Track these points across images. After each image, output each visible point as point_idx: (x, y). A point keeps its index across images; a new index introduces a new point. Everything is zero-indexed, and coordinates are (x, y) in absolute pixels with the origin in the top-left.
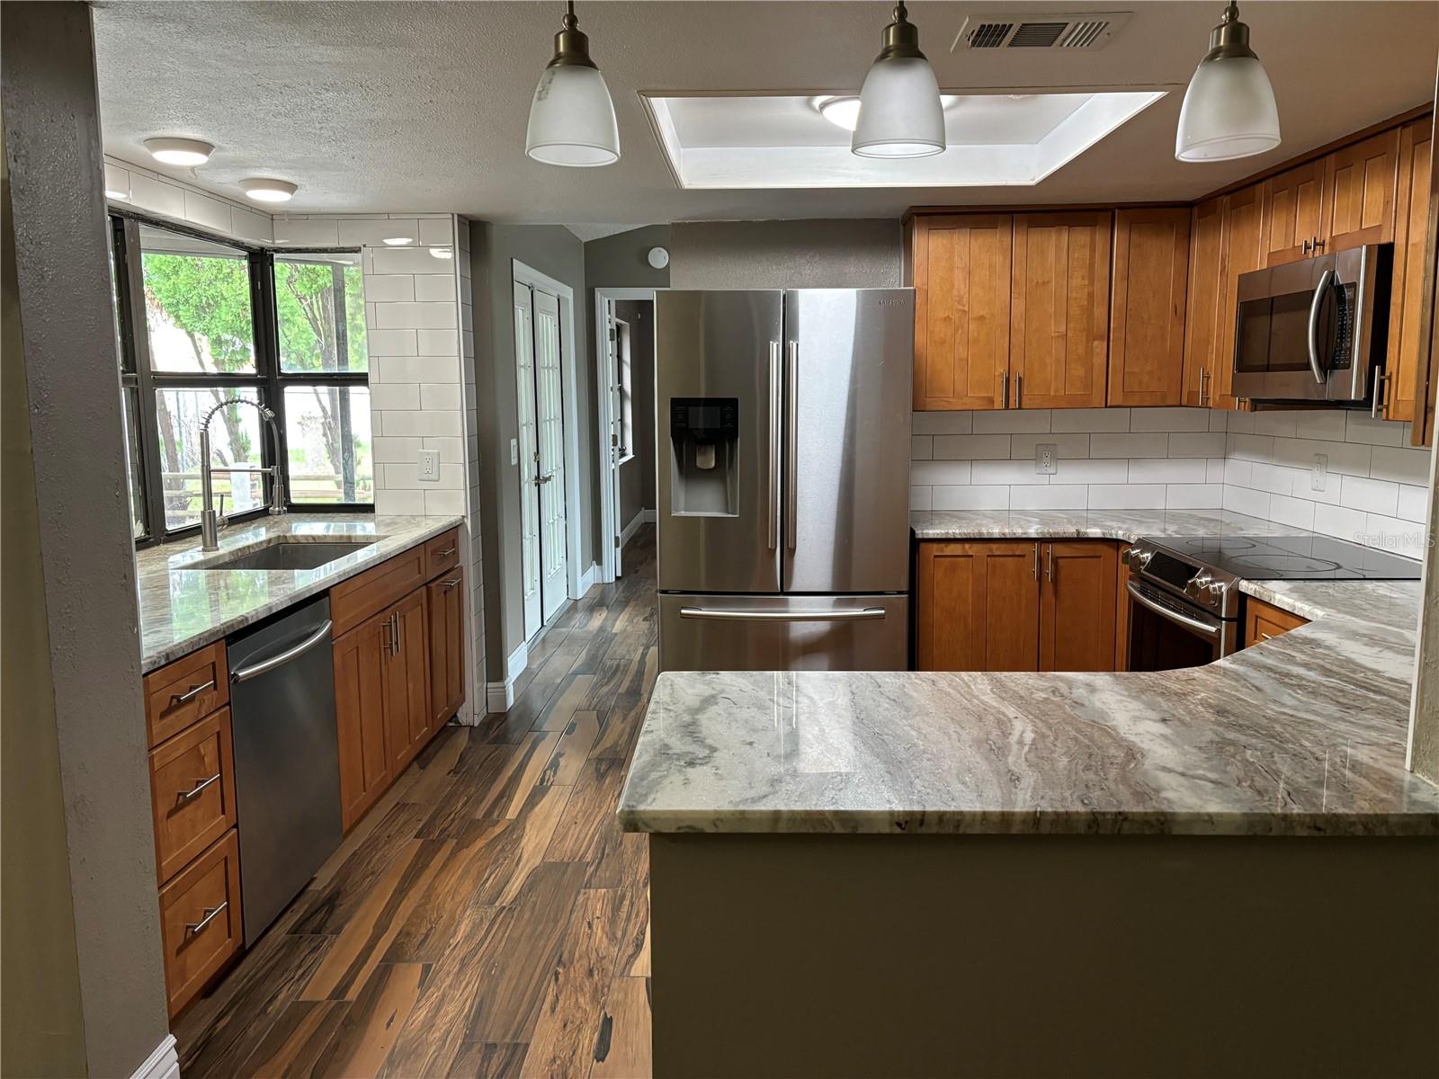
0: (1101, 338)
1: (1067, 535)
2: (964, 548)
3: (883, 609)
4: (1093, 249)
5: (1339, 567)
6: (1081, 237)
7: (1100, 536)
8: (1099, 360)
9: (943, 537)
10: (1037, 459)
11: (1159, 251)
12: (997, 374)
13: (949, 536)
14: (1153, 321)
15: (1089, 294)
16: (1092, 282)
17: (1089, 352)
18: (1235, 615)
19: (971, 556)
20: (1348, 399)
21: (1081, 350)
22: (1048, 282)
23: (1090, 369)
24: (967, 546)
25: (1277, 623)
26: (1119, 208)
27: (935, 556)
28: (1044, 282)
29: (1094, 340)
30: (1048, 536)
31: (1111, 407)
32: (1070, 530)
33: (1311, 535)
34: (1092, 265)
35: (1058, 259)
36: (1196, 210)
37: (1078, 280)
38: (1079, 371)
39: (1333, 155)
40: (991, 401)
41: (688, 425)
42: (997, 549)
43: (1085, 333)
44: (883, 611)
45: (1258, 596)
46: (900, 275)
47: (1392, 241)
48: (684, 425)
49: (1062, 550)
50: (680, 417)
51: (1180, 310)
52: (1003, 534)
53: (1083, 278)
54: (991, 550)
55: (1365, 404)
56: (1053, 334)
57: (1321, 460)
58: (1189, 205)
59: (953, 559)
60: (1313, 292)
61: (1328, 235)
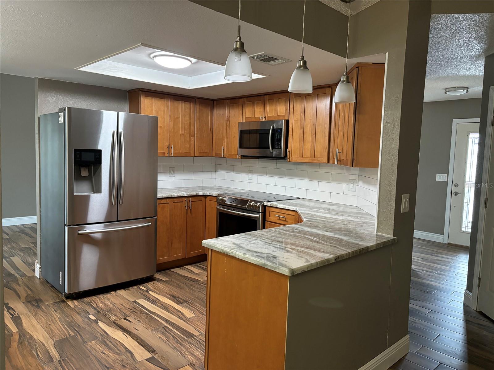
0: (193, 136)
1: (194, 195)
2: (166, 201)
3: (150, 223)
4: (190, 110)
5: (275, 198)
6: (187, 105)
7: (202, 194)
8: (193, 143)
9: (161, 197)
10: (169, 172)
11: (207, 111)
12: (166, 145)
13: (163, 197)
14: (205, 132)
15: (190, 123)
16: (190, 119)
17: (190, 140)
18: (263, 212)
19: (168, 203)
20: (280, 156)
21: (188, 139)
22: (179, 118)
23: (190, 145)
24: (167, 200)
25: (278, 212)
26: (197, 98)
27: (158, 204)
28: (178, 118)
29: (191, 136)
30: (189, 195)
31: (196, 156)
32: (194, 193)
33: (249, 191)
34: (190, 114)
35: (182, 111)
36: (215, 102)
37: (187, 118)
38: (188, 146)
39: (268, 96)
40: (164, 153)
41: (81, 159)
42: (175, 200)
43: (189, 134)
44: (150, 224)
45: (272, 206)
46: (127, 109)
47: (288, 119)
48: (80, 159)
49: (193, 199)
50: (78, 156)
51: (212, 130)
52: (178, 195)
53: (188, 118)
54: (174, 201)
55: (284, 158)
56: (181, 134)
57: (250, 171)
58: (213, 100)
59: (163, 204)
60: (270, 129)
61: (267, 115)
